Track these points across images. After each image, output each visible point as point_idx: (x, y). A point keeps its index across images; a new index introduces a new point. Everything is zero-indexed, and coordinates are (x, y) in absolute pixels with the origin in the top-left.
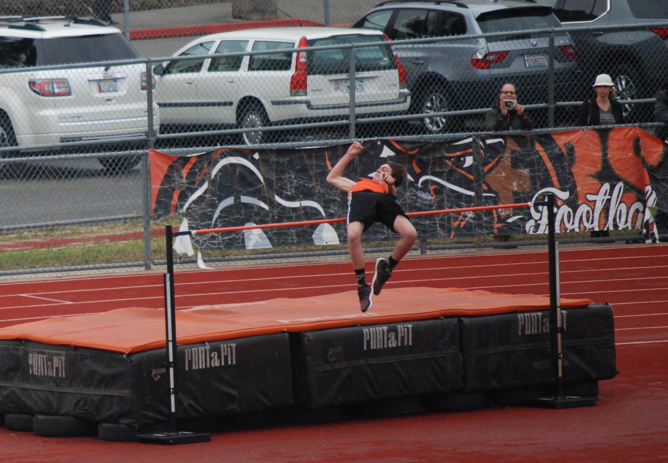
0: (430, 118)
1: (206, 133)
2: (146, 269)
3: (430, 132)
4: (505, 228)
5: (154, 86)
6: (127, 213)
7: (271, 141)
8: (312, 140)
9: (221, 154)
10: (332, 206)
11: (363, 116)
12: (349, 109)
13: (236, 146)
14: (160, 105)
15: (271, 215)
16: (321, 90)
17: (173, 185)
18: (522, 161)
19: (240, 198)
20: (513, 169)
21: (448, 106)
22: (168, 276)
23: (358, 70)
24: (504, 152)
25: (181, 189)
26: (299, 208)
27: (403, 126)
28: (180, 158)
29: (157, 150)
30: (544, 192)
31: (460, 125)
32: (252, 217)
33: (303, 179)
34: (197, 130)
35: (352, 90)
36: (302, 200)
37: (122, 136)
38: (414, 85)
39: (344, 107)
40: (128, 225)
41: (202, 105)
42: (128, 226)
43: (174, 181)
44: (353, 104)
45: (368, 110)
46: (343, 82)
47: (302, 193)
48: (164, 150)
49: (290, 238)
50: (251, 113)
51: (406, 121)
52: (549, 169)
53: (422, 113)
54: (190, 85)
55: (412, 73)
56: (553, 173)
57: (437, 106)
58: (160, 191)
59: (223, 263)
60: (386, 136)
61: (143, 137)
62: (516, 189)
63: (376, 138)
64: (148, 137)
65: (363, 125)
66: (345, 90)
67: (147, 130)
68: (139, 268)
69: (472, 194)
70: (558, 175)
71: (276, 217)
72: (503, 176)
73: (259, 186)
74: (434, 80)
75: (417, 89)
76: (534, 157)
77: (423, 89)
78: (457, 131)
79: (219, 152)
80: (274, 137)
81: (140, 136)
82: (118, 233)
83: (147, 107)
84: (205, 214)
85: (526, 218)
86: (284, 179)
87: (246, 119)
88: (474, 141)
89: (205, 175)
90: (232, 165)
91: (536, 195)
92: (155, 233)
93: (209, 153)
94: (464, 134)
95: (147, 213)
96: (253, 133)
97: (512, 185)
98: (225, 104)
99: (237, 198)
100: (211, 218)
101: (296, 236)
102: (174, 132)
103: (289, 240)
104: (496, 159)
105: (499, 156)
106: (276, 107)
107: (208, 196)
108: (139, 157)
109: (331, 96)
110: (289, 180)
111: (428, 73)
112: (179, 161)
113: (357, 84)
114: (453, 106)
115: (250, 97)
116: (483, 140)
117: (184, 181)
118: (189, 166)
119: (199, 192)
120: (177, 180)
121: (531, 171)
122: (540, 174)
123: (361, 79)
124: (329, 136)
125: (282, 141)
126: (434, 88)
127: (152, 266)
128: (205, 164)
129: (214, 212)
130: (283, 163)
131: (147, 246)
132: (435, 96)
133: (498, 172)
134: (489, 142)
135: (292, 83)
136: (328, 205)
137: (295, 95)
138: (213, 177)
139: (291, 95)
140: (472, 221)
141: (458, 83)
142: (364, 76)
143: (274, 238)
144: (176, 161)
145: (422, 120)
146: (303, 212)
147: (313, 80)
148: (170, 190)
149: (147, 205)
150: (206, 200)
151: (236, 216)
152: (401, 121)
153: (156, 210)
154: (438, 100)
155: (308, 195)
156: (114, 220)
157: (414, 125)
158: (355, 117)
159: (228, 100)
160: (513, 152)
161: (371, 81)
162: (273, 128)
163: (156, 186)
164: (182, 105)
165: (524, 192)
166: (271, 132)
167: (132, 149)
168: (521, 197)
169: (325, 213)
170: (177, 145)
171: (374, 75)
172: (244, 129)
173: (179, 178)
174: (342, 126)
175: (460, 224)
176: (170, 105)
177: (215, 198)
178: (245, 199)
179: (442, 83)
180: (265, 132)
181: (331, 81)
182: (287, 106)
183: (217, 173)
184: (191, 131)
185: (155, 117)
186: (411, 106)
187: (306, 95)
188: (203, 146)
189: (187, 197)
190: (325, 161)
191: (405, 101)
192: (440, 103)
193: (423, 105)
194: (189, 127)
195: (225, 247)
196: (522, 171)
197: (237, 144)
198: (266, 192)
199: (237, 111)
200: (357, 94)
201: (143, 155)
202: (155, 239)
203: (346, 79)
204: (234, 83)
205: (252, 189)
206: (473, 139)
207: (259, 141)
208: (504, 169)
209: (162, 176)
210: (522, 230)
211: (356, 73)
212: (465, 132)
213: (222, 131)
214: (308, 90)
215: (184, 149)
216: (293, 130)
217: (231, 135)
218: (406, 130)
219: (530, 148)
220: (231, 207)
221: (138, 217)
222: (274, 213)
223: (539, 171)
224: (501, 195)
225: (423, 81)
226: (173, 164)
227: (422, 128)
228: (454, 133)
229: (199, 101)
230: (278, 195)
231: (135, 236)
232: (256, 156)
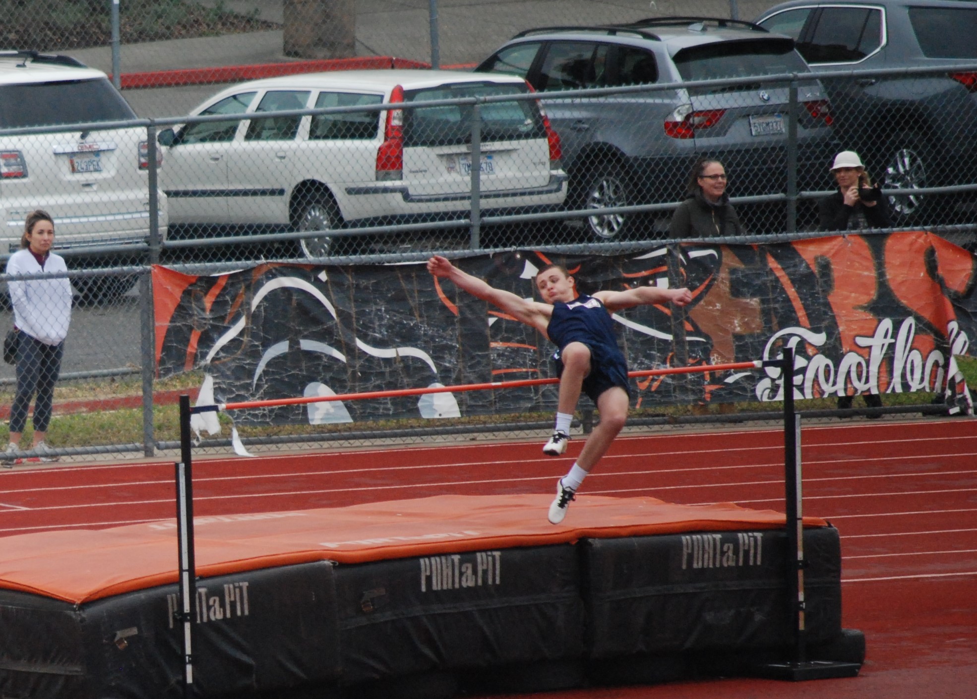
0: (599, 216)
1: (242, 238)
2: (146, 456)
3: (600, 239)
4: (723, 393)
5: (160, 162)
6: (116, 366)
7: (346, 253)
8: (412, 251)
9: (266, 273)
10: (447, 357)
11: (492, 212)
12: (470, 201)
13: (291, 261)
14: (168, 193)
15: (350, 371)
16: (425, 171)
17: (189, 322)
18: (748, 285)
19: (298, 343)
20: (733, 298)
21: (627, 198)
22: (182, 466)
23: (484, 139)
24: (718, 271)
25: (203, 327)
26: (395, 358)
27: (556, 229)
28: (201, 279)
29: (165, 266)
30: (784, 335)
31: (646, 228)
32: (319, 373)
33: (398, 312)
34: (228, 235)
35: (475, 170)
36: (398, 346)
37: (108, 243)
38: (574, 164)
39: (463, 198)
40: (117, 385)
41: (236, 193)
42: (117, 387)
43: (191, 316)
44: (476, 194)
45: (501, 203)
46: (461, 157)
47: (398, 335)
48: (176, 266)
49: (382, 406)
50: (314, 208)
51: (561, 220)
52: (792, 297)
53: (585, 208)
54: (217, 162)
55: (570, 145)
56: (798, 304)
57: (610, 198)
58: (169, 331)
59: (269, 446)
60: (529, 245)
61: (142, 245)
62: (738, 329)
63: (513, 248)
64: (149, 245)
65: (491, 226)
66: (463, 171)
67: (148, 234)
68: (135, 453)
69: (669, 337)
70: (806, 307)
71: (359, 374)
72: (718, 310)
73: (330, 323)
74: (605, 155)
75: (579, 170)
76: (766, 278)
77: (588, 170)
78: (642, 237)
79: (264, 270)
80: (350, 245)
81: (137, 242)
82: (102, 397)
83: (148, 196)
84: (242, 368)
85: (757, 375)
86: (369, 313)
87: (307, 216)
88: (670, 253)
89: (242, 305)
90: (285, 290)
91: (772, 340)
92: (162, 399)
93: (248, 271)
94: (654, 242)
95: (147, 366)
96: (316, 240)
97: (732, 323)
98: (273, 192)
99: (294, 343)
100: (251, 374)
101: (392, 404)
102: (191, 237)
103: (381, 411)
104: (706, 282)
105: (711, 277)
106: (353, 198)
107: (245, 339)
108: (135, 277)
109: (441, 180)
110: (376, 314)
111: (597, 144)
112: (199, 284)
113: (483, 161)
114: (635, 198)
115: (313, 182)
116: (685, 253)
117: (208, 315)
118: (215, 291)
119: (232, 333)
120: (196, 313)
121: (763, 302)
122: (777, 306)
123: (490, 154)
124: (438, 244)
125: (363, 252)
126: (605, 168)
127: (156, 451)
128: (240, 288)
129: (257, 365)
130: (366, 288)
131: (147, 419)
132: (607, 181)
133: (709, 303)
134: (693, 254)
135: (379, 159)
136: (441, 355)
137: (384, 179)
138: (253, 308)
139: (377, 179)
140: (669, 381)
141: (644, 160)
142: (493, 148)
143: (355, 407)
144: (195, 284)
145: (585, 219)
146: (402, 365)
147: (412, 155)
148: (185, 329)
149: (147, 353)
150: (243, 346)
151: (293, 372)
152: (552, 221)
153: (162, 362)
154: (612, 188)
155: (409, 339)
156: (95, 376)
157: (573, 228)
158: (478, 214)
159: (277, 186)
160: (733, 271)
161: (505, 157)
162: (350, 231)
163: (163, 323)
164: (204, 193)
165: (751, 335)
166: (345, 238)
167: (124, 263)
168: (747, 343)
169: (437, 367)
170: (196, 259)
171: (510, 147)
172: (303, 233)
173: (198, 309)
174: (459, 229)
175: (650, 386)
176: (186, 194)
177: (256, 343)
178: (307, 345)
179: (619, 161)
180: (335, 238)
181: (441, 156)
182: (371, 197)
183: (261, 302)
184: (219, 235)
185: (160, 213)
186: (569, 196)
187: (401, 179)
188: (238, 259)
189: (213, 341)
190: (433, 284)
191: (558, 190)
192: (615, 193)
193: (587, 195)
194: (214, 229)
195: (273, 420)
196: (748, 300)
197: (292, 256)
198: (341, 333)
199: (291, 204)
200: (483, 177)
201: (142, 273)
202: (161, 407)
203: (466, 154)
204: (287, 159)
205: (320, 328)
206: (669, 251)
207: (326, 253)
208: (719, 297)
209: (172, 307)
210: (749, 395)
211: (482, 144)
212: (655, 239)
213: (268, 236)
214: (405, 170)
215: (208, 264)
216: (381, 235)
217: (282, 242)
218: (560, 235)
219: (759, 265)
220: (284, 357)
221: (133, 373)
222: (354, 367)
223: (775, 301)
224: (715, 340)
225: (588, 156)
226: (190, 288)
227: (586, 233)
228: (638, 240)
229: (231, 188)
230: (360, 338)
231: (128, 402)
232: (323, 276)
